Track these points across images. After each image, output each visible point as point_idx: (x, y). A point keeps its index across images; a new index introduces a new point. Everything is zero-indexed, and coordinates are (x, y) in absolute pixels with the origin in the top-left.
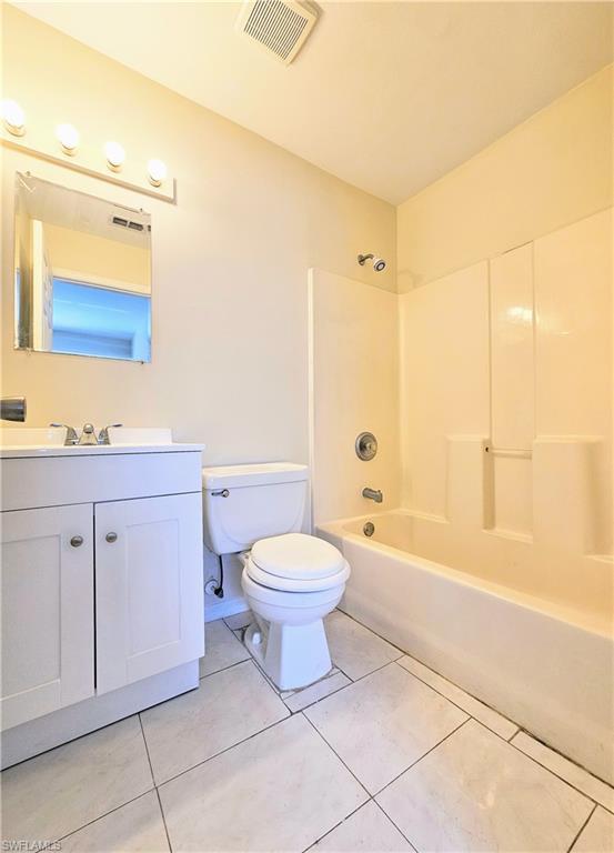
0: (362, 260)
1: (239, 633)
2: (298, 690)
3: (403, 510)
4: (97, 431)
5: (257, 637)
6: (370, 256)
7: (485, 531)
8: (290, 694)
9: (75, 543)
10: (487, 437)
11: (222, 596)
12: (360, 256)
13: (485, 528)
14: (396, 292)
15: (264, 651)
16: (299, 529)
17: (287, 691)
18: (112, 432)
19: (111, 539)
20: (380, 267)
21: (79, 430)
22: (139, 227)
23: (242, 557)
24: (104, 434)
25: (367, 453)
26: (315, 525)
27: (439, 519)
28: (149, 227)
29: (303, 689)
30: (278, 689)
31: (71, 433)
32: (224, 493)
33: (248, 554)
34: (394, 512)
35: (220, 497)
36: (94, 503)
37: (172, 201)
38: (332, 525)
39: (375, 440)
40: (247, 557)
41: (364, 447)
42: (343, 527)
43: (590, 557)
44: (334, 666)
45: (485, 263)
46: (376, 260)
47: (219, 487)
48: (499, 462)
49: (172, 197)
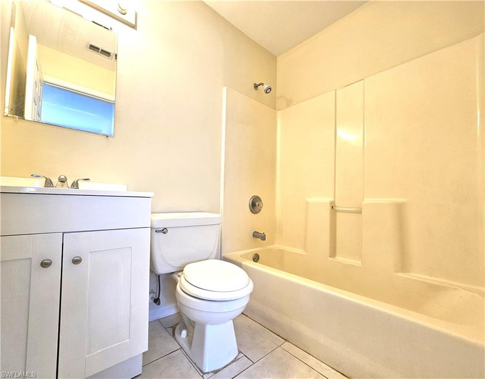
0: (256, 86)
1: (171, 330)
2: (216, 372)
3: (277, 246)
4: (70, 182)
5: (184, 333)
6: (262, 84)
7: (330, 258)
8: (210, 375)
9: (45, 264)
10: (332, 199)
11: (159, 304)
12: (255, 84)
13: (330, 257)
14: (276, 110)
15: (190, 342)
16: (214, 257)
17: (208, 373)
18: (81, 184)
19: (76, 261)
20: (269, 90)
21: (55, 181)
22: (108, 54)
23: (175, 276)
24: (75, 185)
25: (256, 209)
26: (223, 255)
27: (299, 251)
28: (116, 55)
29: (219, 370)
30: (202, 372)
31: (49, 183)
32: (164, 231)
33: (180, 274)
34: (271, 247)
35: (161, 234)
36: (63, 233)
37: (134, 27)
38: (235, 255)
39: (261, 201)
40: (179, 276)
41: (255, 205)
42: (241, 256)
43: (397, 274)
44: (240, 352)
45: (334, 92)
46: (266, 87)
47: (161, 226)
48: (339, 216)
49: (134, 23)
